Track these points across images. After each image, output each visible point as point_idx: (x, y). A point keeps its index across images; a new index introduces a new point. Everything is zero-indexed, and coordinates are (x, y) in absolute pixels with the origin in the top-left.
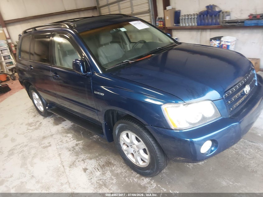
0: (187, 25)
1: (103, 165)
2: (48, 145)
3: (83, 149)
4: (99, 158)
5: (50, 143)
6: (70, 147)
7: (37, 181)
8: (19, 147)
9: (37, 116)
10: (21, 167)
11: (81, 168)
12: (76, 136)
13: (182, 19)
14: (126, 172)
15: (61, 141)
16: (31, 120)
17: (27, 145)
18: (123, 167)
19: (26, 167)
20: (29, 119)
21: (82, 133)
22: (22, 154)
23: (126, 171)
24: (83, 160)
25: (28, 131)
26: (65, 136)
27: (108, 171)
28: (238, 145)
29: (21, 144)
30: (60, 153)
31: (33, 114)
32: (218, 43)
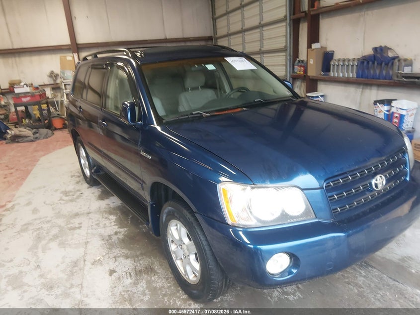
0: (341, 75)
1: (140, 271)
2: (77, 226)
3: (123, 241)
4: (140, 258)
5: (81, 223)
6: (106, 234)
7: (41, 273)
8: (38, 222)
9: (80, 183)
10: (29, 250)
11: (108, 269)
12: (121, 220)
13: (334, 65)
14: (169, 288)
15: (97, 224)
16: (71, 187)
17: (51, 221)
18: (167, 279)
19: (35, 251)
20: (68, 185)
21: (131, 218)
22: (38, 232)
23: (171, 287)
24: (115, 257)
25: (61, 201)
26: (106, 218)
27: (144, 281)
28: (366, 281)
29: (44, 218)
30: (89, 240)
31: (78, 179)
32: (386, 109)
